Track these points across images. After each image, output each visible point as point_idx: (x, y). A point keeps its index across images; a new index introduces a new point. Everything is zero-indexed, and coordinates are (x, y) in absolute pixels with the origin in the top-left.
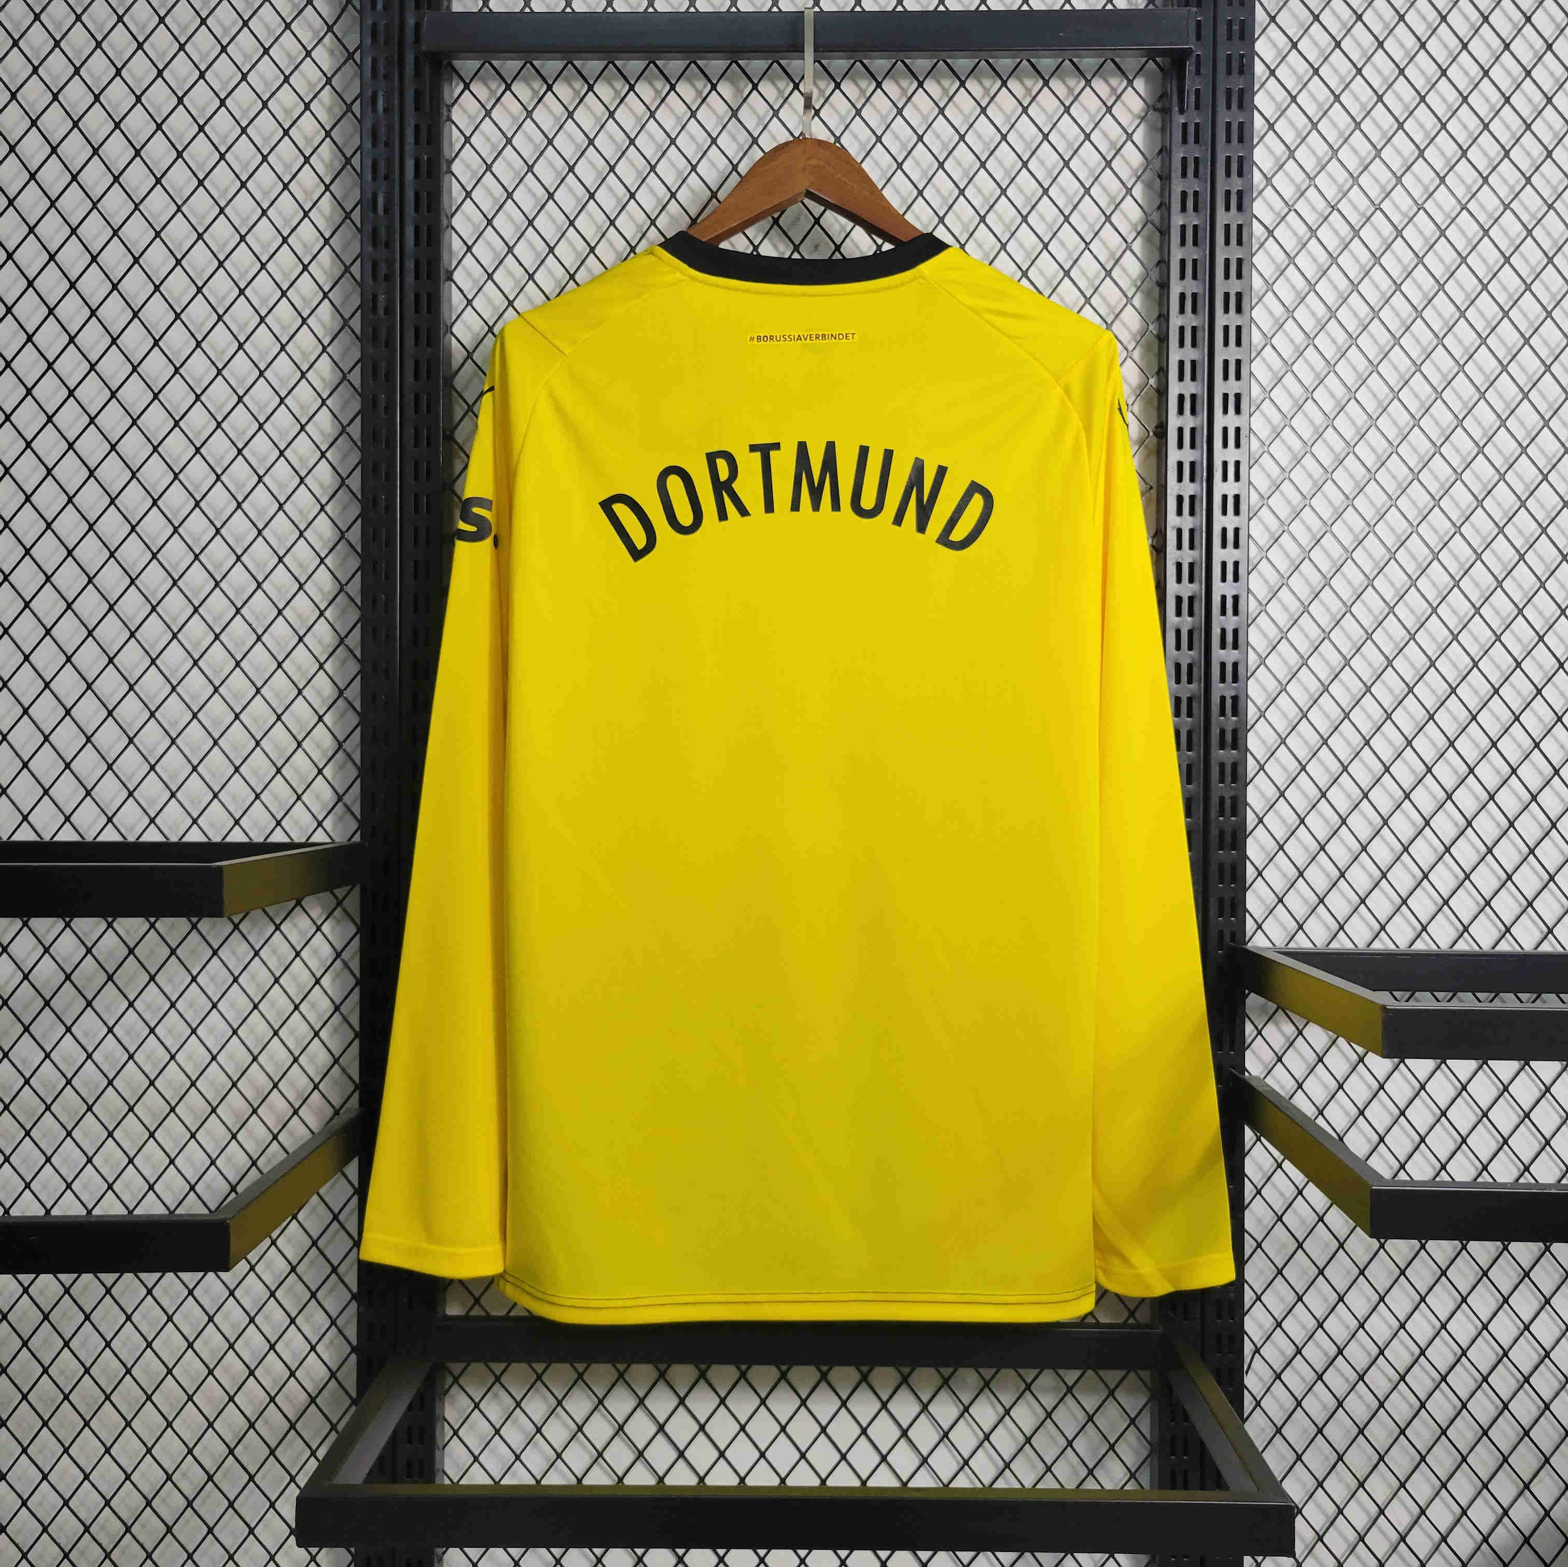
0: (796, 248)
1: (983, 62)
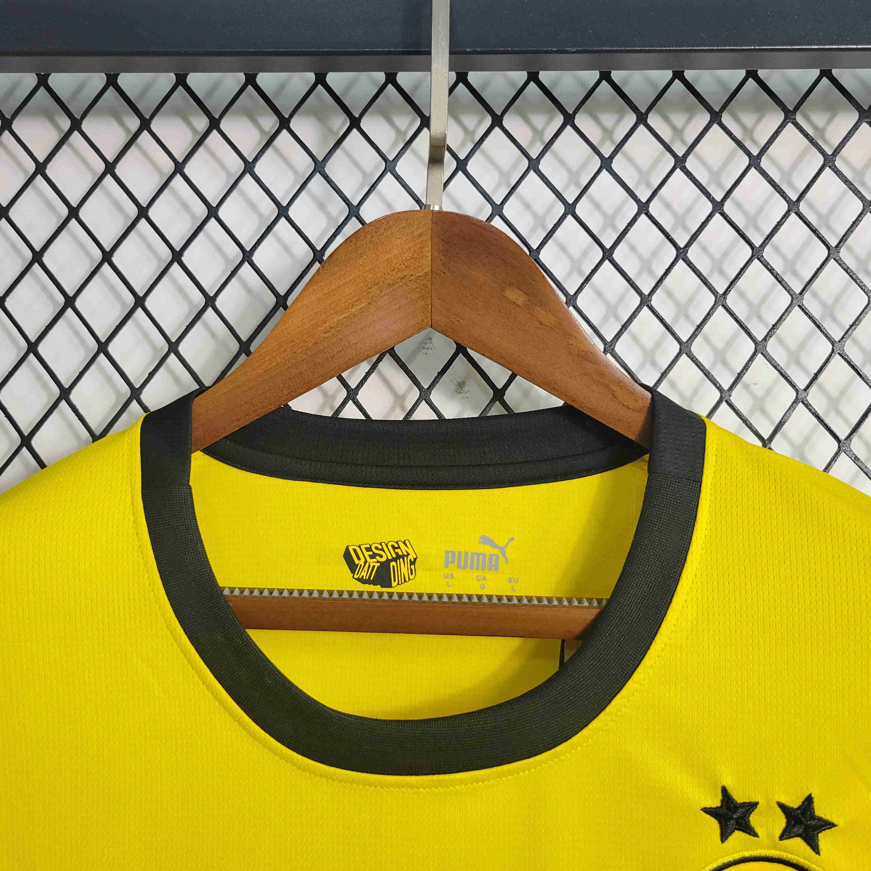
0: (424, 395)
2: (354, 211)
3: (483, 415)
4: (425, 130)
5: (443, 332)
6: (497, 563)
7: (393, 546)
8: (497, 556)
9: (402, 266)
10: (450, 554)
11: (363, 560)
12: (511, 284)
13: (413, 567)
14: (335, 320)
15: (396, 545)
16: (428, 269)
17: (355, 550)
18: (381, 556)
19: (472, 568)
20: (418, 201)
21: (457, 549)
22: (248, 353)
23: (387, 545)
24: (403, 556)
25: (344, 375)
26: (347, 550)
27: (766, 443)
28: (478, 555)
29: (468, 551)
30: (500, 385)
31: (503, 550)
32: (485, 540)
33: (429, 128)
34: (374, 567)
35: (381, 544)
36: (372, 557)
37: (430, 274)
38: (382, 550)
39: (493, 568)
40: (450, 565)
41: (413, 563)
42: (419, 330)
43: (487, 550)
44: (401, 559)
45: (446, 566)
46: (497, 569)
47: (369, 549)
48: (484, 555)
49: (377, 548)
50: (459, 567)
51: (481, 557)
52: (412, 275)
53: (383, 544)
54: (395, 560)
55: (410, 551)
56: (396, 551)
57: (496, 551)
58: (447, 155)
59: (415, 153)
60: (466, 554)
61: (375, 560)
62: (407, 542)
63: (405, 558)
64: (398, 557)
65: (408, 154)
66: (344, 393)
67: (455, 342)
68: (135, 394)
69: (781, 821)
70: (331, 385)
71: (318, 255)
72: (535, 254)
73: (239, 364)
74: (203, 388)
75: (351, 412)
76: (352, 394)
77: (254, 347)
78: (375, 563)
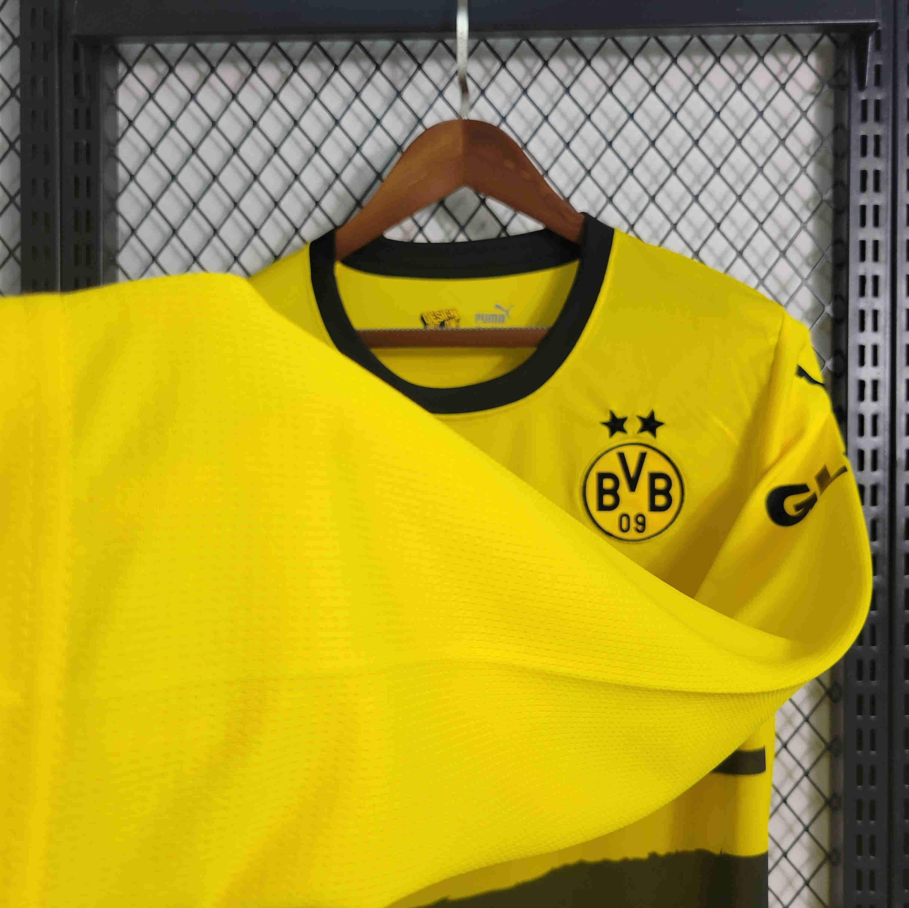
0: (462, 229)
1: (652, 40)
2: (420, 121)
3: (498, 237)
6: (504, 317)
7: (446, 313)
11: (431, 320)
13: (458, 322)
15: (448, 313)
17: (426, 317)
18: (440, 318)
19: (490, 322)
20: (457, 114)
21: (481, 313)
22: (362, 207)
23: (443, 312)
24: (452, 318)
25: (416, 217)
26: (422, 317)
28: (494, 315)
31: (507, 312)
32: (498, 307)
34: (437, 325)
35: (439, 312)
36: (436, 319)
38: (440, 315)
39: (501, 320)
40: (478, 319)
41: (458, 320)
43: (499, 312)
44: (451, 320)
45: (476, 320)
46: (504, 321)
47: (433, 316)
48: (497, 315)
49: (437, 314)
50: (483, 320)
51: (495, 317)
53: (441, 312)
54: (447, 320)
55: (456, 315)
56: (448, 315)
57: (503, 313)
59: (453, 88)
60: (487, 315)
62: (454, 310)
63: (454, 318)
64: (450, 318)
65: (450, 87)
66: (416, 229)
67: (479, 197)
68: (297, 231)
69: (639, 425)
70: (408, 224)
71: (399, 148)
72: (525, 145)
73: (356, 213)
74: (336, 228)
75: (420, 239)
76: (421, 229)
77: (365, 203)
78: (437, 322)
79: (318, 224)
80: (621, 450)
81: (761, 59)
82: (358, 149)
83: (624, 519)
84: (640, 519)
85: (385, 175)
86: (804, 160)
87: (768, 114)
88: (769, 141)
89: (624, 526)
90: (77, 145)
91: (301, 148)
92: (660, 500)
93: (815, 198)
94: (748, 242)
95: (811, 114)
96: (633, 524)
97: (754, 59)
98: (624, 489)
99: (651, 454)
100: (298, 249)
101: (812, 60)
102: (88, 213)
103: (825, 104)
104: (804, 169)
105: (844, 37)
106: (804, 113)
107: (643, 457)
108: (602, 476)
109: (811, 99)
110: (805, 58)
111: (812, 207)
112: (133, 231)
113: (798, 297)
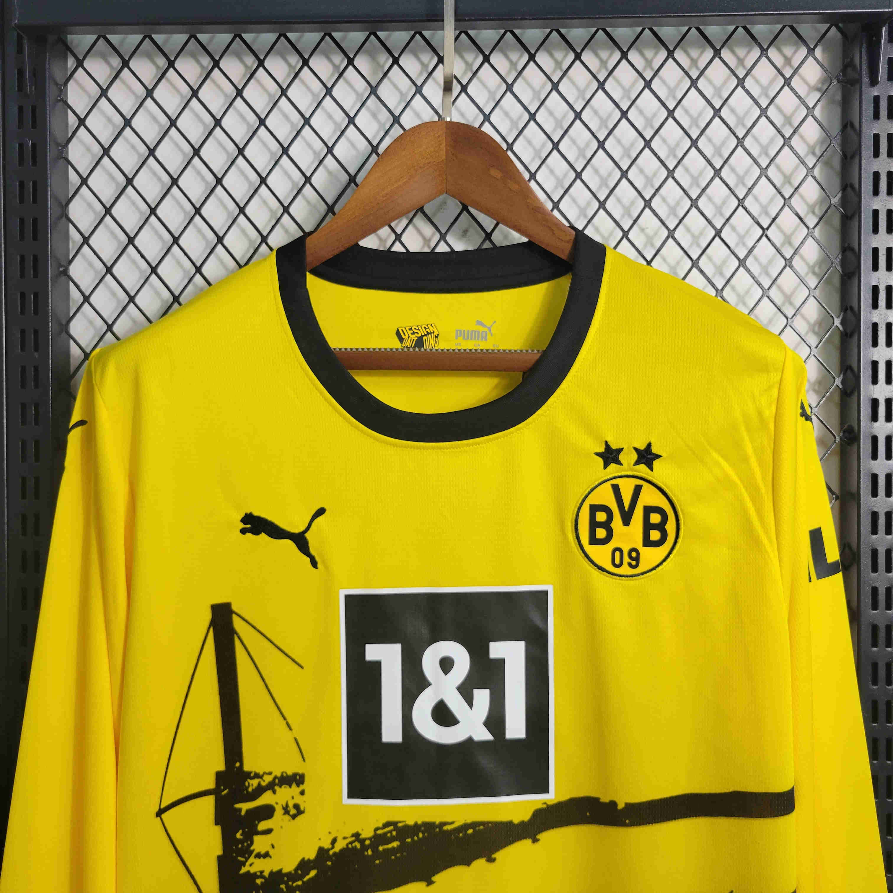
0: (443, 237)
1: (647, 31)
2: (396, 120)
3: (480, 248)
4: (441, 65)
5: (453, 196)
6: (486, 336)
7: (425, 327)
8: (486, 332)
9: (429, 155)
10: (459, 331)
11: (407, 336)
12: (493, 166)
13: (437, 339)
14: (389, 189)
15: (427, 327)
16: (444, 157)
17: (402, 330)
18: (418, 333)
19: (471, 339)
20: (437, 112)
21: (462, 329)
22: (333, 214)
23: (421, 327)
24: (431, 333)
25: (393, 224)
26: (398, 330)
27: (649, 263)
28: (475, 331)
29: (469, 329)
30: (489, 231)
31: (489, 328)
32: (479, 323)
33: (443, 64)
34: (414, 340)
35: (418, 326)
36: (413, 333)
37: (445, 161)
38: (419, 329)
39: (484, 339)
40: (458, 338)
41: (437, 337)
42: (439, 195)
43: (481, 329)
44: (430, 335)
45: (457, 338)
46: (486, 340)
47: (411, 329)
48: (479, 332)
49: (415, 329)
50: (464, 338)
51: (477, 333)
52: (434, 162)
53: (419, 326)
54: (426, 335)
55: (435, 330)
56: (427, 330)
57: (486, 329)
58: (455, 81)
59: (434, 80)
60: (468, 331)
61: (414, 336)
62: (433, 325)
63: (432, 334)
64: (428, 333)
65: (430, 81)
66: (393, 237)
67: (461, 203)
68: (264, 239)
69: (635, 456)
70: (385, 231)
71: (374, 149)
72: (510, 146)
73: (328, 219)
74: (307, 235)
75: (398, 248)
76: (398, 237)
77: (336, 209)
78: (414, 337)
79: (286, 231)
80: (615, 482)
81: (764, 51)
82: (330, 150)
83: (617, 554)
84: (634, 554)
85: (359, 179)
86: (811, 161)
87: (772, 112)
88: (772, 141)
89: (617, 561)
90: (21, 146)
91: (269, 149)
92: (655, 535)
93: (821, 202)
94: (750, 251)
95: (817, 112)
96: (626, 559)
97: (756, 52)
98: (617, 523)
99: (646, 488)
100: (265, 258)
101: (818, 52)
102: (35, 220)
103: (831, 101)
104: (810, 171)
105: (853, 28)
106: (810, 110)
107: (638, 490)
108: (594, 509)
109: (818, 95)
110: (811, 51)
111: (819, 212)
112: (86, 240)
113: (804, 310)
